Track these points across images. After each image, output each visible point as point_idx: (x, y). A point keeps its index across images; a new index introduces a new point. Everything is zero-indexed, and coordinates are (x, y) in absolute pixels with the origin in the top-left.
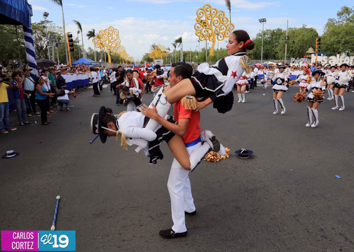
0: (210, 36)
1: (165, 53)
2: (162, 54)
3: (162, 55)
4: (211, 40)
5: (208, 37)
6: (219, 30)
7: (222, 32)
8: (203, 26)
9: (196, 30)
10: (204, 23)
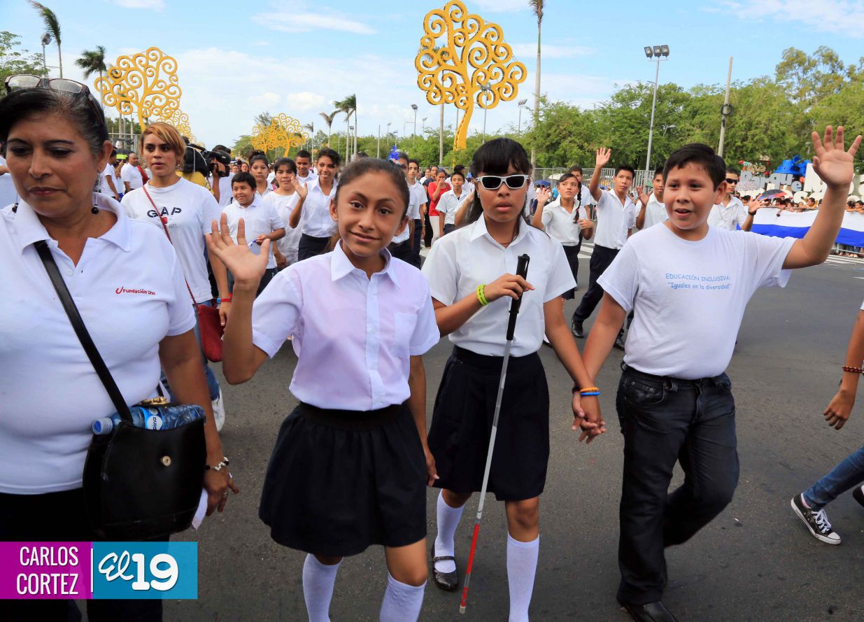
0: (460, 92)
1: (298, 137)
2: (290, 140)
3: (290, 143)
4: (462, 104)
5: (454, 96)
6: (485, 77)
7: (492, 85)
8: (439, 63)
9: (420, 72)
10: (444, 55)
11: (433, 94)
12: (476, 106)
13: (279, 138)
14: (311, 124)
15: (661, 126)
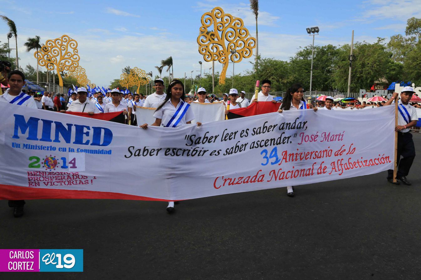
0: (221, 55)
1: (145, 80)
3: (140, 83)
5: (218, 57)
6: (235, 46)
7: (239, 50)
8: (209, 40)
9: (200, 45)
10: (212, 36)
11: (207, 56)
12: (230, 61)
13: (134, 80)
14: (151, 73)
15: (323, 68)
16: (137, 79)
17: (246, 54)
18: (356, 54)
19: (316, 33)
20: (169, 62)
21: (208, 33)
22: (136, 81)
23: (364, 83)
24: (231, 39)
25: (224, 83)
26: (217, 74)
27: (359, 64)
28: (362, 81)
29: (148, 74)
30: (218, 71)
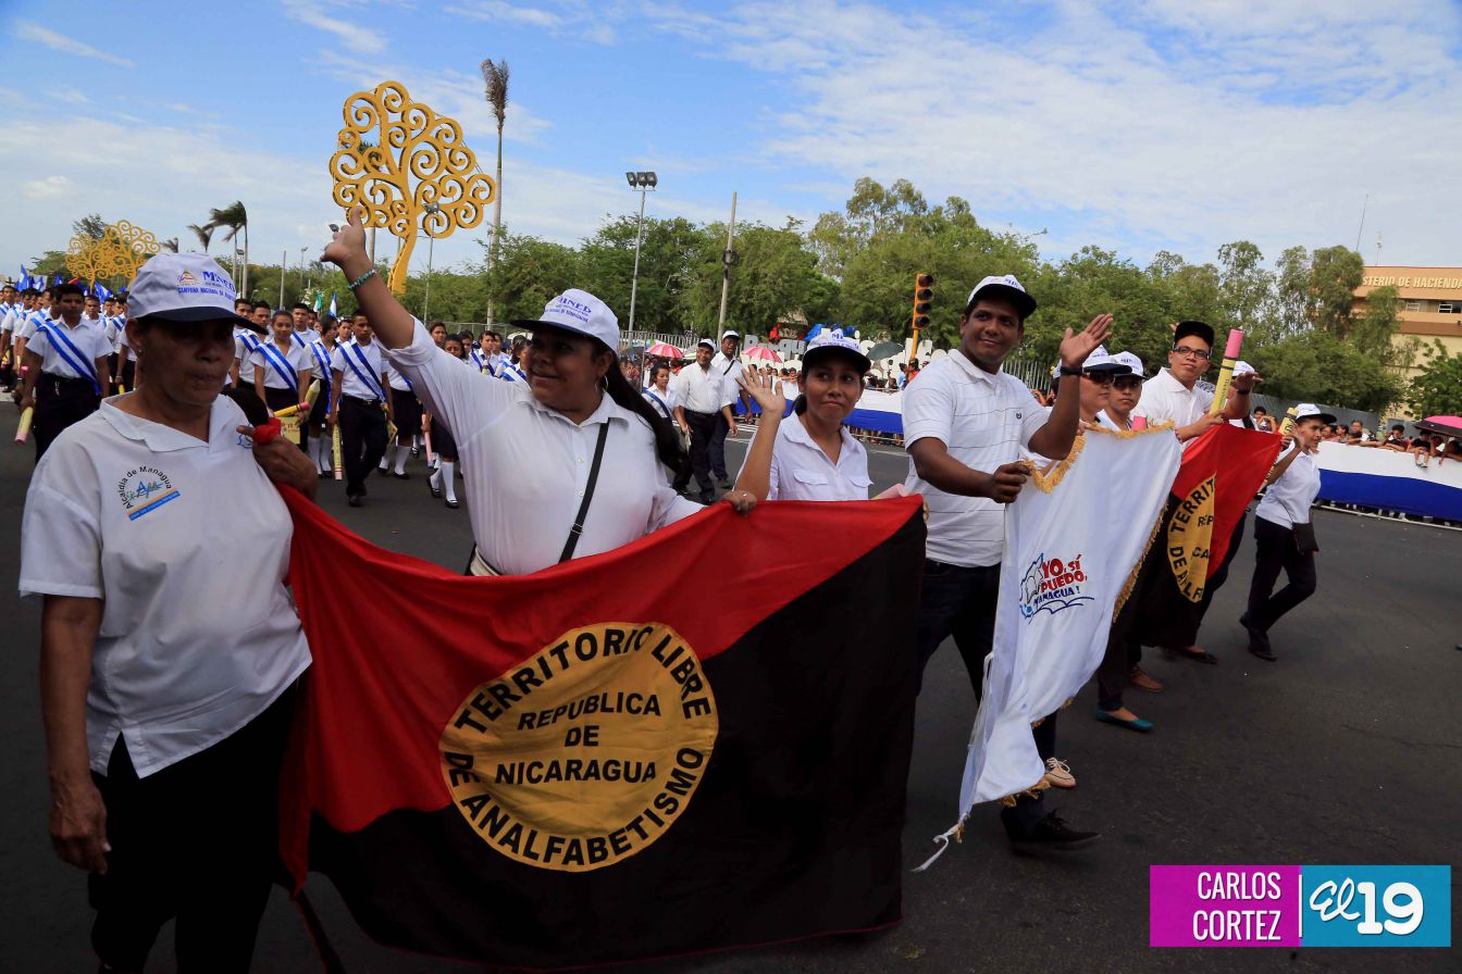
0: (397, 212)
4: (400, 229)
5: (388, 217)
6: (436, 193)
7: (446, 205)
8: (365, 168)
9: (337, 179)
10: (374, 159)
12: (421, 233)
13: (118, 260)
14: (174, 242)
15: (663, 274)
16: (129, 256)
17: (464, 217)
18: (740, 249)
19: (648, 187)
20: (235, 217)
21: (362, 147)
22: (124, 262)
23: (756, 319)
24: (428, 172)
25: (402, 291)
26: (381, 263)
27: (746, 273)
28: (751, 316)
29: (166, 245)
30: (387, 256)
